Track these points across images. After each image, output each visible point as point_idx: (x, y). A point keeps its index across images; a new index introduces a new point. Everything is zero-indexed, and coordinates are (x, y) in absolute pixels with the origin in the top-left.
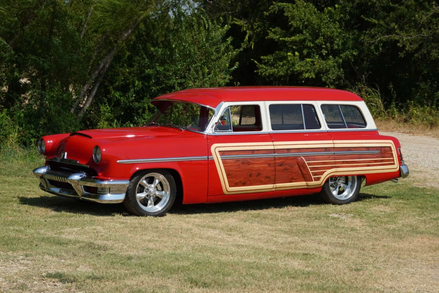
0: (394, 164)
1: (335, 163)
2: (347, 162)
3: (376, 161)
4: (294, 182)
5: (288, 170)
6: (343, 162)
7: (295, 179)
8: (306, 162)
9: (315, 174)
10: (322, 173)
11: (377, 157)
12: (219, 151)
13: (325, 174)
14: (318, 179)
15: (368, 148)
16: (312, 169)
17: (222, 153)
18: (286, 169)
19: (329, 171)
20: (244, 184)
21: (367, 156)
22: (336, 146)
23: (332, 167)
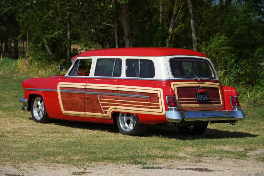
0: (159, 108)
1: (116, 102)
2: (124, 102)
3: (144, 104)
4: (95, 112)
5: (91, 103)
6: (121, 102)
7: (95, 111)
8: (99, 99)
9: (104, 108)
10: (108, 108)
11: (146, 101)
12: (60, 87)
13: (110, 109)
14: (106, 112)
15: (141, 93)
16: (103, 104)
17: (62, 88)
18: (90, 103)
19: (112, 107)
20: (70, 110)
21: (139, 99)
22: (119, 89)
23: (114, 105)
